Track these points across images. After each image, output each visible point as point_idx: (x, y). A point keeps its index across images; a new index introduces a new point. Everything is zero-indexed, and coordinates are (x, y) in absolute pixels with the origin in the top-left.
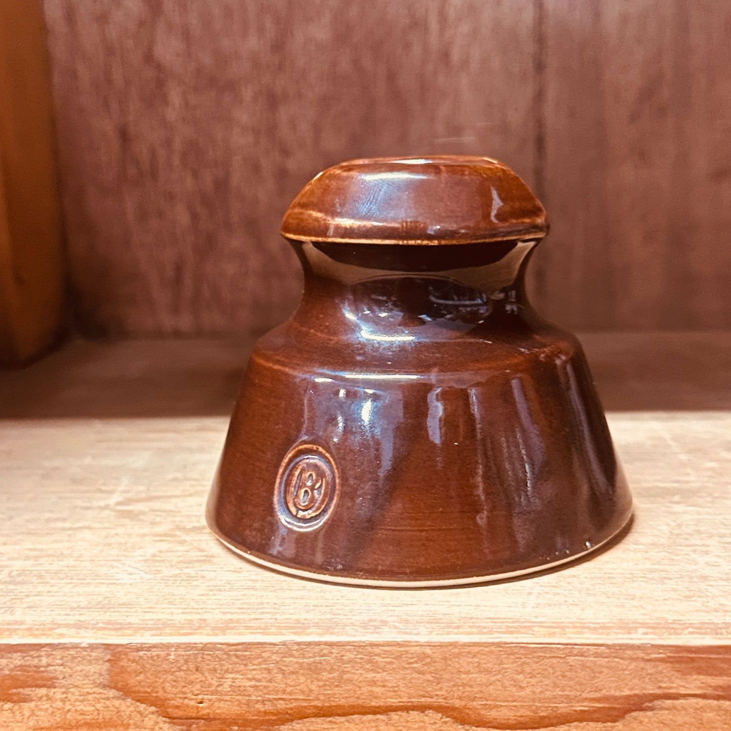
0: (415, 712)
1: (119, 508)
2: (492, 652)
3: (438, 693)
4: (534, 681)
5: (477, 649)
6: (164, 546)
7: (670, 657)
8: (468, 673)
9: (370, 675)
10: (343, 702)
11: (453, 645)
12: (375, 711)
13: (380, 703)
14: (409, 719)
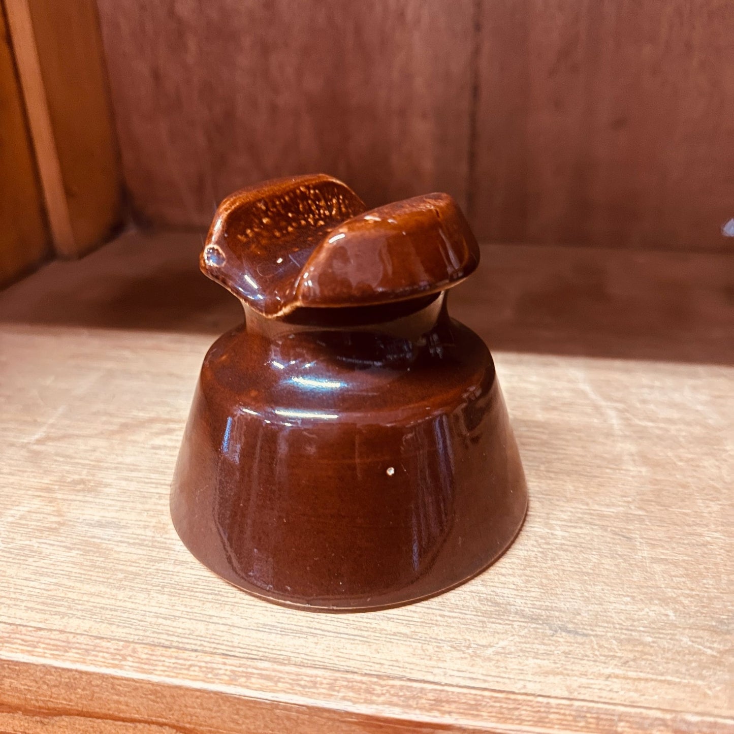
0: (155, 726)
1: (35, 447)
2: (211, 697)
3: (171, 717)
4: (247, 721)
5: (198, 694)
6: (36, 503)
7: (360, 722)
8: (194, 708)
9: (116, 697)
10: (97, 710)
11: (179, 687)
12: (124, 720)
13: (127, 715)
14: (151, 729)
